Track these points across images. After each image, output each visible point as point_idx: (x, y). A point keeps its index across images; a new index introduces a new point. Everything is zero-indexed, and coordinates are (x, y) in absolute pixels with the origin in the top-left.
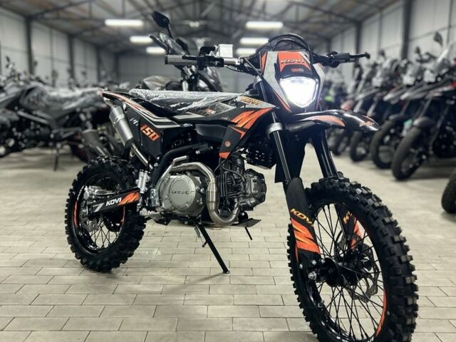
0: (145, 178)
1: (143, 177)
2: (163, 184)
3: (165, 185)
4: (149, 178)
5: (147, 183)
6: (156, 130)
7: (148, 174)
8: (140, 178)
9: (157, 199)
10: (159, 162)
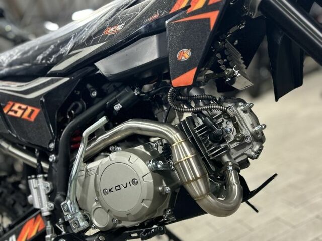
0: (42, 188)
1: (37, 188)
2: (79, 186)
3: (84, 186)
4: (48, 184)
5: (48, 195)
6: (30, 103)
7: (46, 179)
8: (34, 191)
9: (79, 216)
10: (56, 151)
